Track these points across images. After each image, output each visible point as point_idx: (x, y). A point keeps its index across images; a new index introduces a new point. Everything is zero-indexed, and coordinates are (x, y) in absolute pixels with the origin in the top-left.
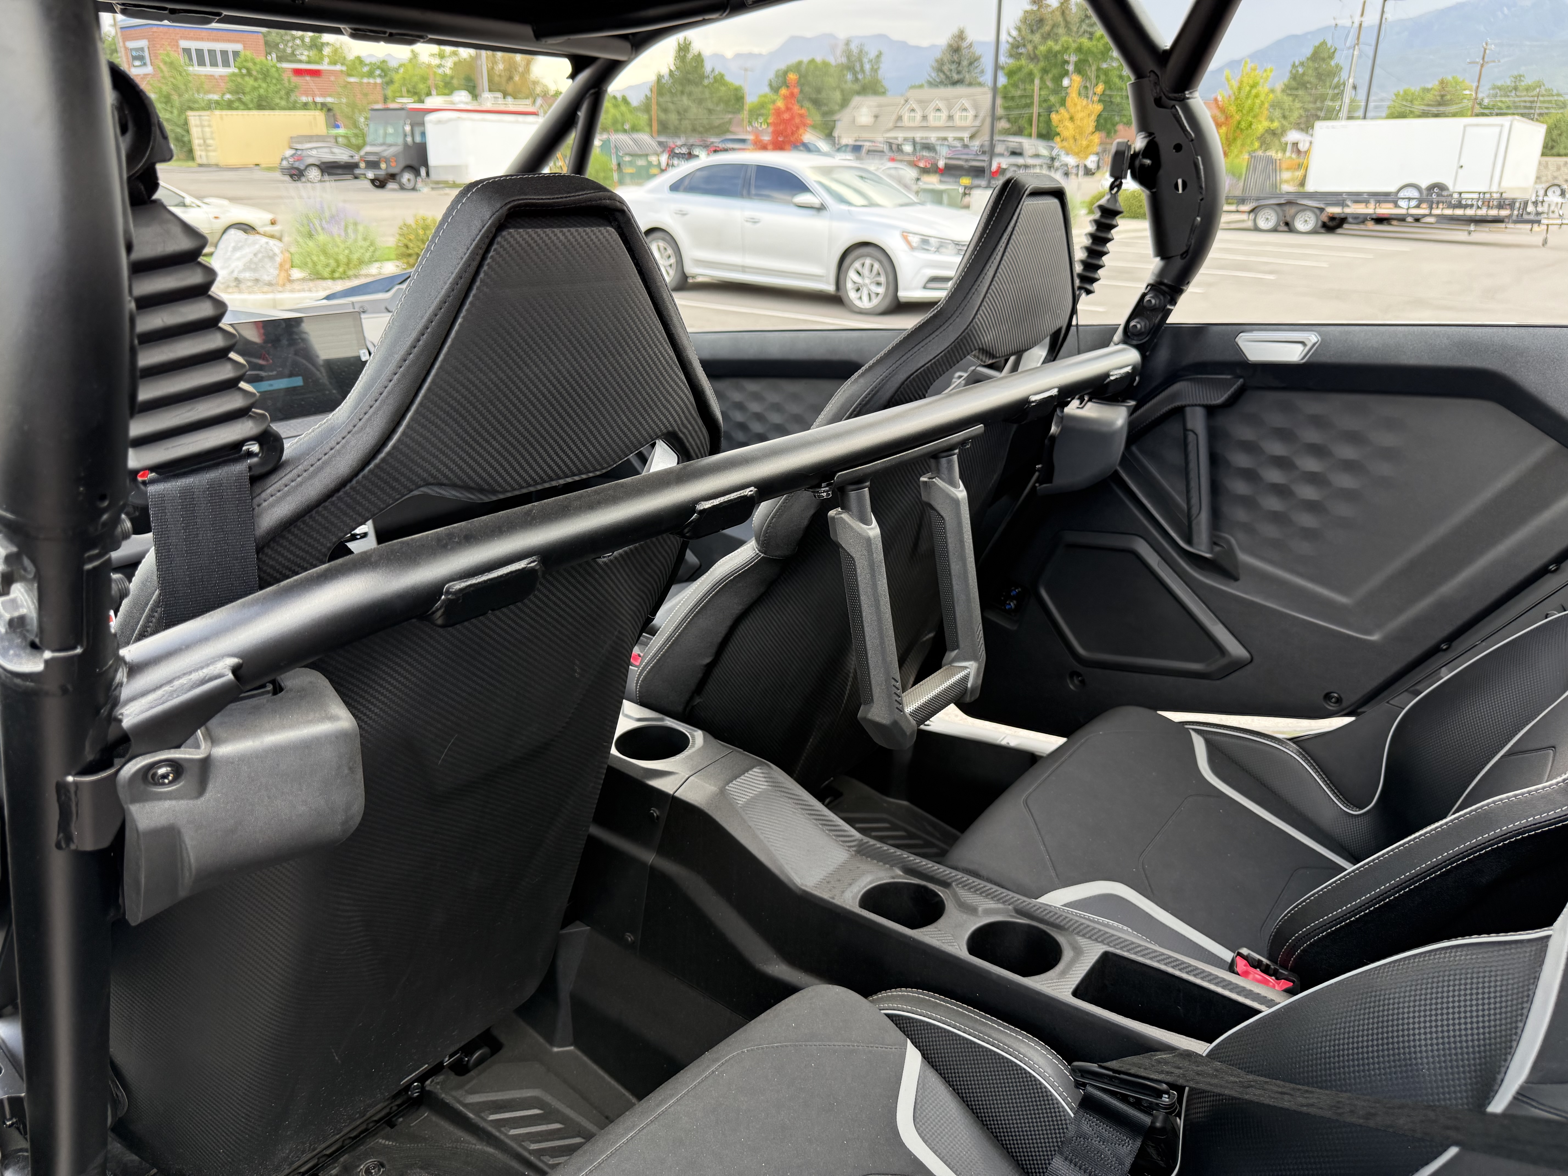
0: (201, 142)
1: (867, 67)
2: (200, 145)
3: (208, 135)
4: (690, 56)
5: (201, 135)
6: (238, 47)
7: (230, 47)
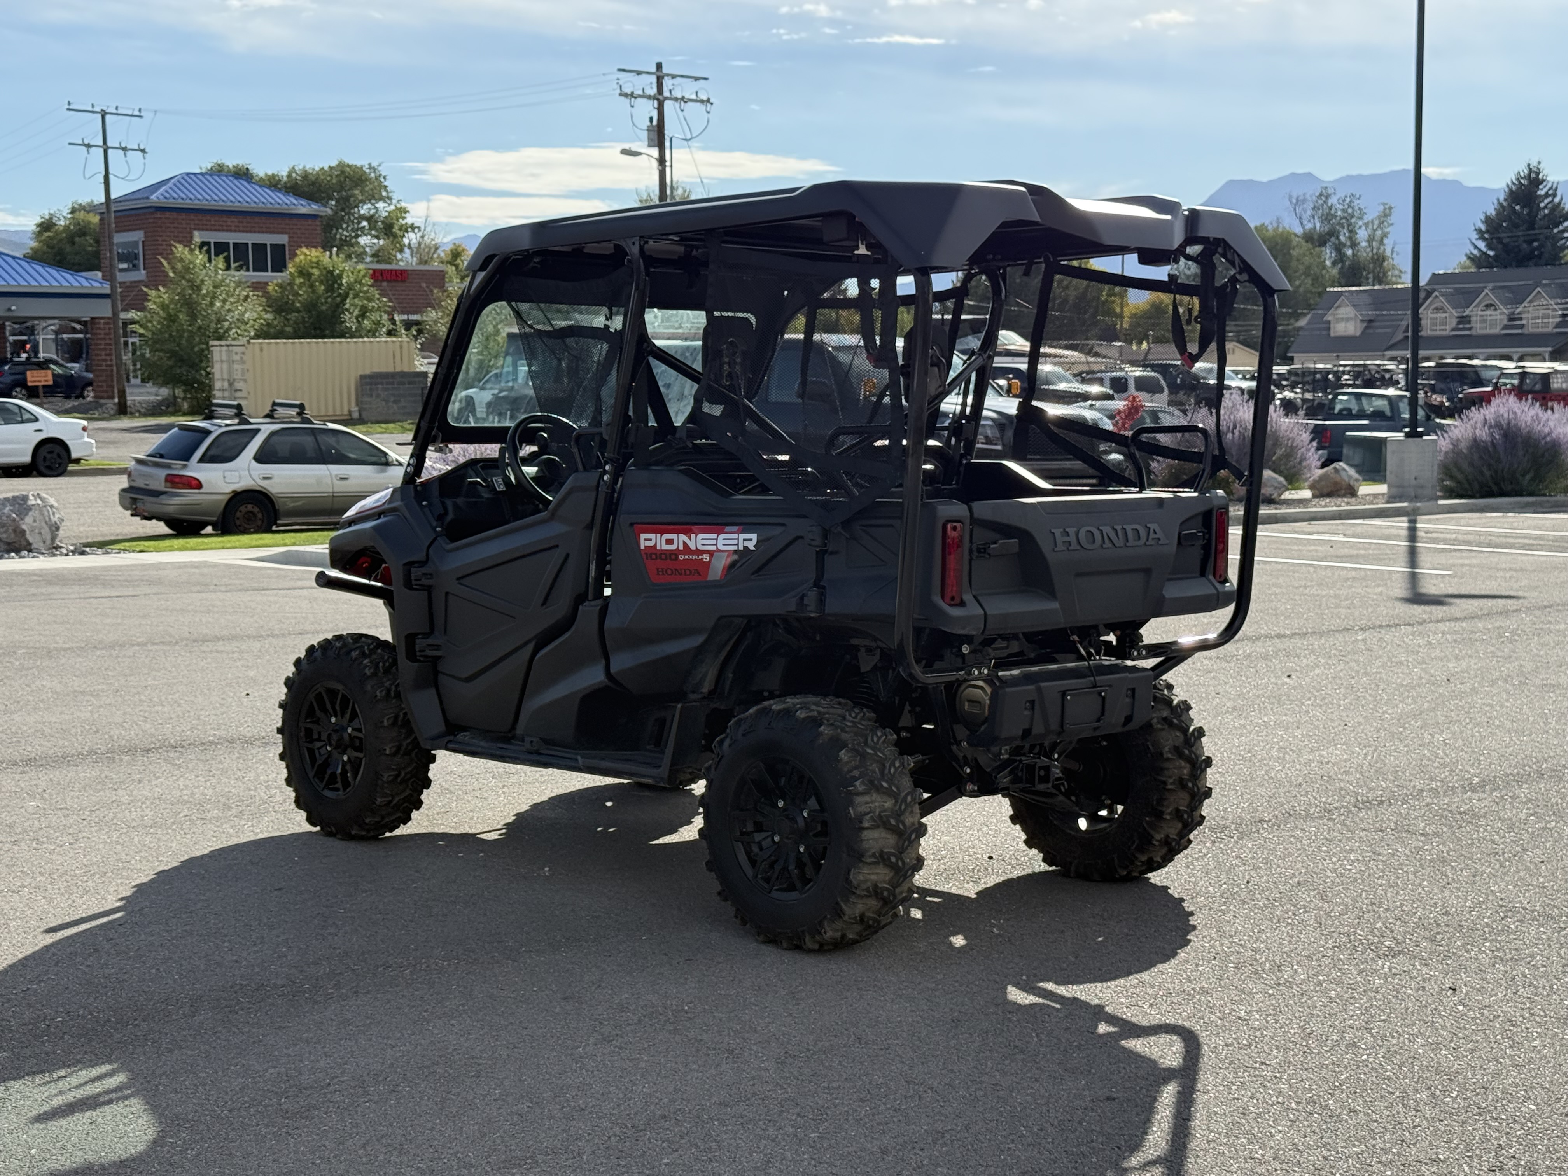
0: (226, 384)
1: (1362, 235)
2: (222, 389)
3: (237, 376)
5: (225, 376)
6: (282, 239)
7: (269, 239)
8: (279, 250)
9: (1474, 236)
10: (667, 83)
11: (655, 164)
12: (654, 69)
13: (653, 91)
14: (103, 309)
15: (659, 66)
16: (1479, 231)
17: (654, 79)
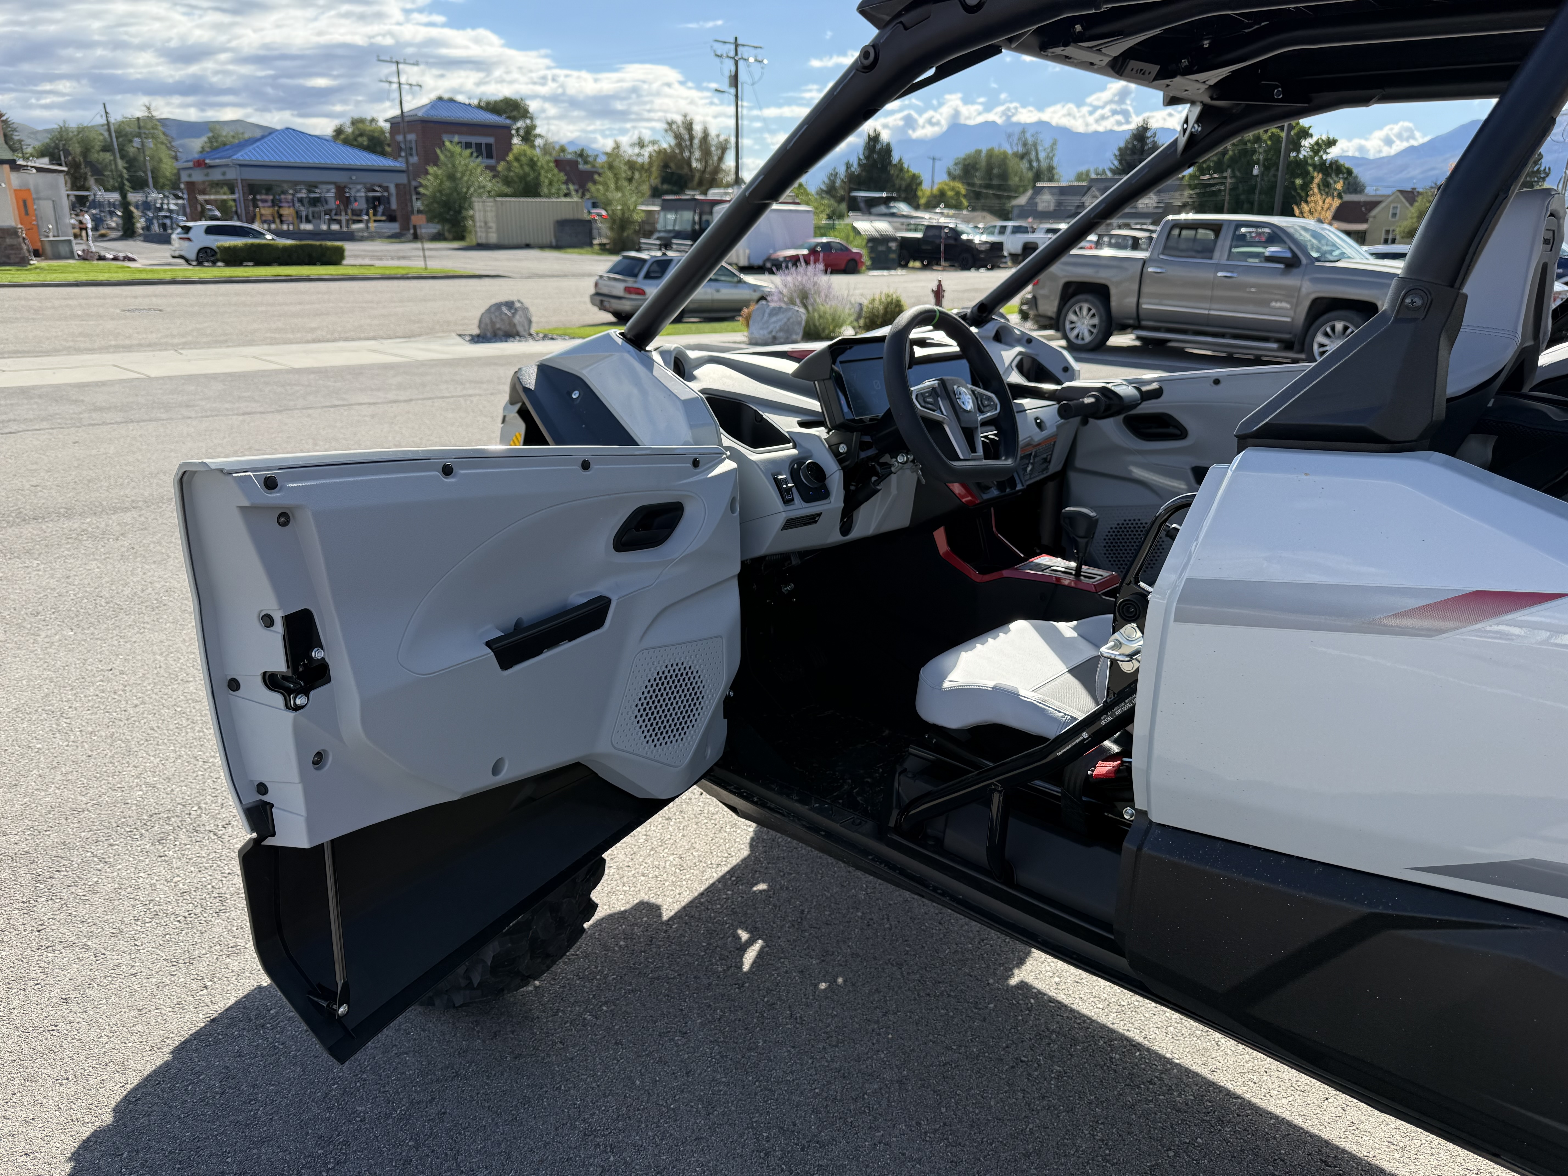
0: (483, 224)
1: (1042, 155)
2: (481, 227)
3: (489, 219)
4: (878, 147)
5: (482, 219)
6: (491, 140)
7: (484, 140)
8: (489, 146)
9: (1113, 157)
10: (740, 49)
11: (733, 98)
12: (733, 40)
13: (732, 54)
14: (403, 179)
15: (736, 39)
16: (1115, 155)
17: (733, 47)
